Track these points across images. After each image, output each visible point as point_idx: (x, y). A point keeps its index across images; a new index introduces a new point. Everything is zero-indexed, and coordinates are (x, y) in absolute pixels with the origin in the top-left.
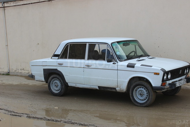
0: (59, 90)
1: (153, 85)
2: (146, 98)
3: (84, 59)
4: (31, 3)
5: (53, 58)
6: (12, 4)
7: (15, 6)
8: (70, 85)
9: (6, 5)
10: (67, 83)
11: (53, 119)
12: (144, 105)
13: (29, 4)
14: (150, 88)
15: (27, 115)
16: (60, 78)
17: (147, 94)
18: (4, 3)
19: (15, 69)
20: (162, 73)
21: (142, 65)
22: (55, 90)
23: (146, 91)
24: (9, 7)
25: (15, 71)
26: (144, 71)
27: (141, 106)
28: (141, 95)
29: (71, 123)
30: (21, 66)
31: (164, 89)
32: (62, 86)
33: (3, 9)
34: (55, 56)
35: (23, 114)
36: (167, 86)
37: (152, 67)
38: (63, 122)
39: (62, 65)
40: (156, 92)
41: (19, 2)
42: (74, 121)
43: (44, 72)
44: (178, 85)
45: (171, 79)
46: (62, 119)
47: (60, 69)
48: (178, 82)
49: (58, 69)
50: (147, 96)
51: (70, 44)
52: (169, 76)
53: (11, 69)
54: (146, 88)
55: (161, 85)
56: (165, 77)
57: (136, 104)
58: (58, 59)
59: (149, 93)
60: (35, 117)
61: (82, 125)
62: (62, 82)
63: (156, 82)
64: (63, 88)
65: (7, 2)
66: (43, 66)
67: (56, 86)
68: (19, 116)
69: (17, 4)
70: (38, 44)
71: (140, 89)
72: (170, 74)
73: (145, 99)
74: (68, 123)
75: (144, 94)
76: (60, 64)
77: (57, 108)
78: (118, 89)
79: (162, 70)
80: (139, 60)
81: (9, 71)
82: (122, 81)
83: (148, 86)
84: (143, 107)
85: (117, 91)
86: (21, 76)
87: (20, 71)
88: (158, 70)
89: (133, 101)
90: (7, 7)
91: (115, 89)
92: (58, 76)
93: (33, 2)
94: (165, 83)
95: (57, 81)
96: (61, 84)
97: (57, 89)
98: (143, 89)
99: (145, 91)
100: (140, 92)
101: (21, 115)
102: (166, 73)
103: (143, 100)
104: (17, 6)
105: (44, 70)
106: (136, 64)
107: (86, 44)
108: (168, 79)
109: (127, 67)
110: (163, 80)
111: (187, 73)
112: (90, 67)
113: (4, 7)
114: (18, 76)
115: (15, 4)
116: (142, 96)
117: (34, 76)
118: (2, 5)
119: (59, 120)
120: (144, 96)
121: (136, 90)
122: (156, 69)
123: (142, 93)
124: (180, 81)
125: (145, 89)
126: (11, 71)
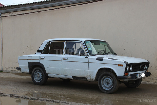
0: (40, 80)
1: (118, 75)
2: (112, 86)
3: (62, 54)
4: (24, 14)
5: (37, 53)
6: (8, 14)
7: (11, 16)
8: (49, 75)
9: (3, 15)
10: (47, 74)
11: (32, 98)
12: (109, 92)
13: (22, 14)
14: (114, 77)
15: (10, 95)
16: (42, 70)
17: (112, 83)
18: (2, 14)
19: (7, 68)
20: (125, 65)
21: (109, 59)
22: (37, 80)
23: (112, 80)
24: (5, 17)
25: (7, 69)
26: (110, 63)
27: (107, 92)
28: (108, 83)
29: (47, 101)
30: (12, 65)
31: (126, 78)
32: (43, 76)
33: (1, 18)
34: (39, 51)
35: (7, 94)
36: (129, 76)
37: (117, 60)
38: (40, 100)
39: (44, 59)
40: (120, 81)
41: (14, 13)
42: (49, 99)
43: (29, 65)
44: (138, 76)
45: (132, 71)
46: (40, 98)
47: (42, 62)
48: (138, 74)
49: (40, 62)
50: (112, 84)
51: (51, 42)
52: (131, 69)
53: (4, 68)
54: (112, 77)
55: (124, 75)
56: (127, 69)
57: (103, 91)
58: (41, 54)
59: (114, 82)
60: (17, 96)
61: (55, 102)
62: (43, 73)
63: (120, 72)
64: (44, 78)
65: (5, 13)
66: (28, 60)
67: (38, 76)
68: (4, 95)
69: (12, 15)
70: (27, 47)
71: (106, 78)
72: (132, 67)
73: (110, 87)
74: (44, 101)
75: (110, 83)
76: (43, 58)
77: (37, 92)
78: (88, 78)
79: (126, 62)
80: (107, 55)
81: (2, 69)
82: (92, 71)
83: (113, 76)
84: (108, 93)
85: (87, 80)
86: (12, 73)
87: (11, 69)
88: (122, 62)
89: (100, 88)
90: (4, 17)
91: (86, 78)
92: (40, 69)
93: (25, 13)
94: (128, 74)
95: (39, 72)
96: (42, 75)
97: (38, 79)
98: (109, 79)
99: (110, 80)
100: (107, 81)
101: (6, 95)
102: (128, 65)
103: (109, 88)
104: (12, 16)
105: (29, 63)
106: (103, 58)
107: (64, 42)
108: (129, 71)
109: (97, 60)
110: (126, 71)
111: (146, 69)
112: (66, 61)
113: (2, 17)
114: (9, 73)
115: (10, 15)
116: (108, 85)
117: (21, 68)
118: (1, 16)
119: (36, 98)
120: (109, 84)
121: (103, 80)
122: (120, 62)
123: (108, 82)
124: (140, 74)
125: (110, 79)
126: (4, 69)
